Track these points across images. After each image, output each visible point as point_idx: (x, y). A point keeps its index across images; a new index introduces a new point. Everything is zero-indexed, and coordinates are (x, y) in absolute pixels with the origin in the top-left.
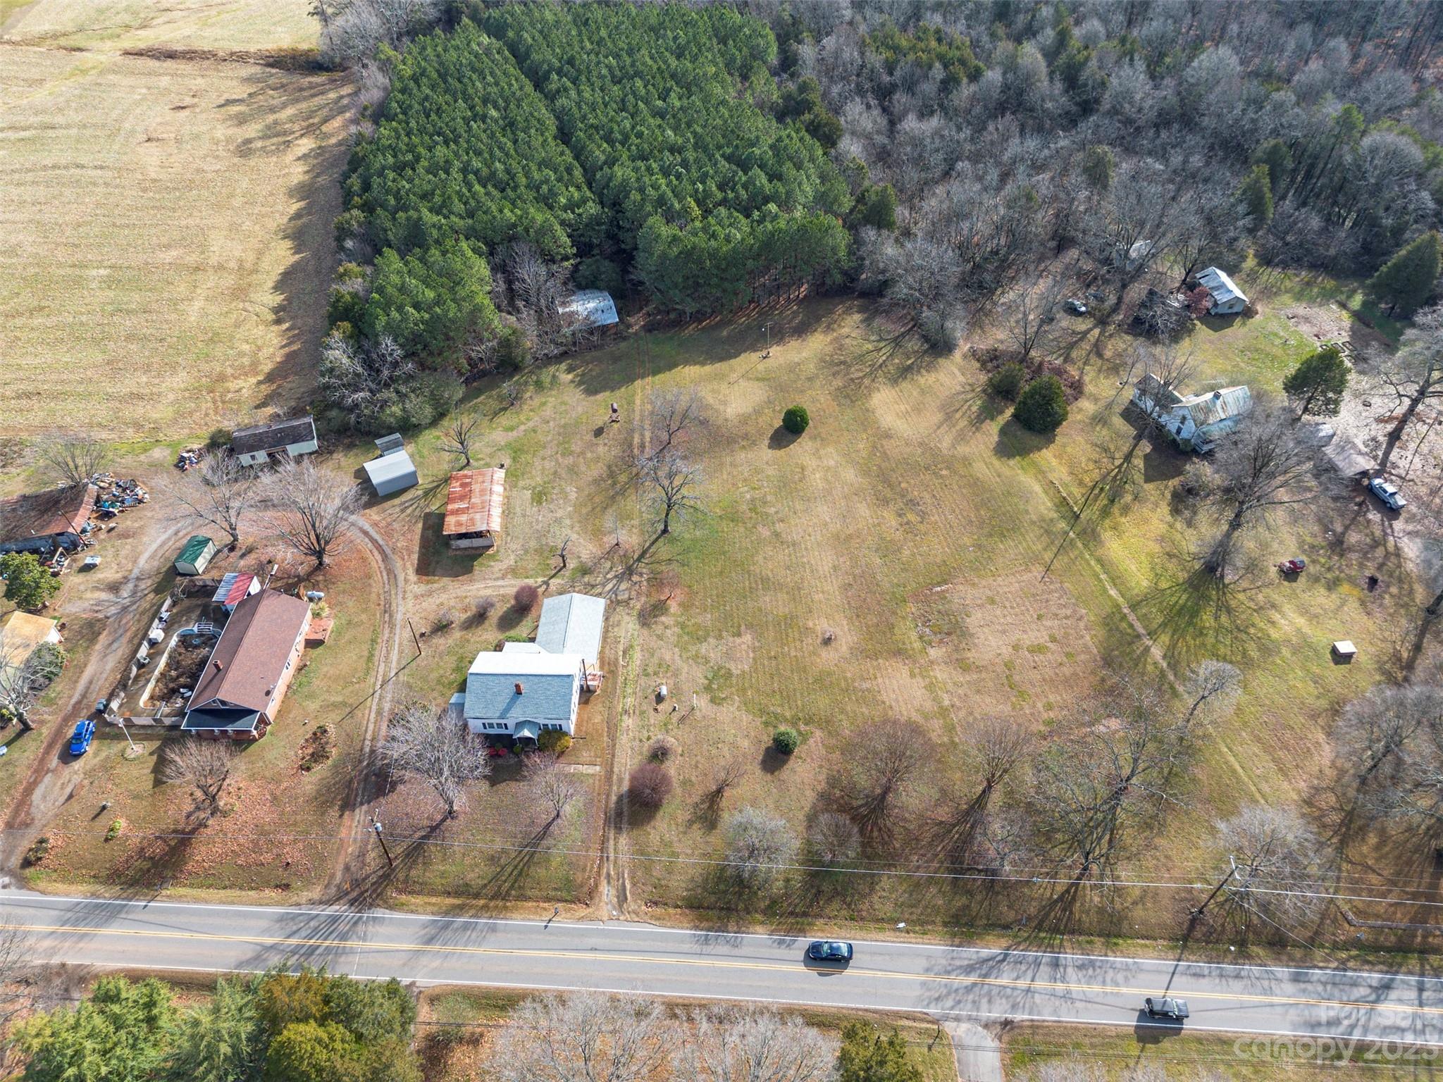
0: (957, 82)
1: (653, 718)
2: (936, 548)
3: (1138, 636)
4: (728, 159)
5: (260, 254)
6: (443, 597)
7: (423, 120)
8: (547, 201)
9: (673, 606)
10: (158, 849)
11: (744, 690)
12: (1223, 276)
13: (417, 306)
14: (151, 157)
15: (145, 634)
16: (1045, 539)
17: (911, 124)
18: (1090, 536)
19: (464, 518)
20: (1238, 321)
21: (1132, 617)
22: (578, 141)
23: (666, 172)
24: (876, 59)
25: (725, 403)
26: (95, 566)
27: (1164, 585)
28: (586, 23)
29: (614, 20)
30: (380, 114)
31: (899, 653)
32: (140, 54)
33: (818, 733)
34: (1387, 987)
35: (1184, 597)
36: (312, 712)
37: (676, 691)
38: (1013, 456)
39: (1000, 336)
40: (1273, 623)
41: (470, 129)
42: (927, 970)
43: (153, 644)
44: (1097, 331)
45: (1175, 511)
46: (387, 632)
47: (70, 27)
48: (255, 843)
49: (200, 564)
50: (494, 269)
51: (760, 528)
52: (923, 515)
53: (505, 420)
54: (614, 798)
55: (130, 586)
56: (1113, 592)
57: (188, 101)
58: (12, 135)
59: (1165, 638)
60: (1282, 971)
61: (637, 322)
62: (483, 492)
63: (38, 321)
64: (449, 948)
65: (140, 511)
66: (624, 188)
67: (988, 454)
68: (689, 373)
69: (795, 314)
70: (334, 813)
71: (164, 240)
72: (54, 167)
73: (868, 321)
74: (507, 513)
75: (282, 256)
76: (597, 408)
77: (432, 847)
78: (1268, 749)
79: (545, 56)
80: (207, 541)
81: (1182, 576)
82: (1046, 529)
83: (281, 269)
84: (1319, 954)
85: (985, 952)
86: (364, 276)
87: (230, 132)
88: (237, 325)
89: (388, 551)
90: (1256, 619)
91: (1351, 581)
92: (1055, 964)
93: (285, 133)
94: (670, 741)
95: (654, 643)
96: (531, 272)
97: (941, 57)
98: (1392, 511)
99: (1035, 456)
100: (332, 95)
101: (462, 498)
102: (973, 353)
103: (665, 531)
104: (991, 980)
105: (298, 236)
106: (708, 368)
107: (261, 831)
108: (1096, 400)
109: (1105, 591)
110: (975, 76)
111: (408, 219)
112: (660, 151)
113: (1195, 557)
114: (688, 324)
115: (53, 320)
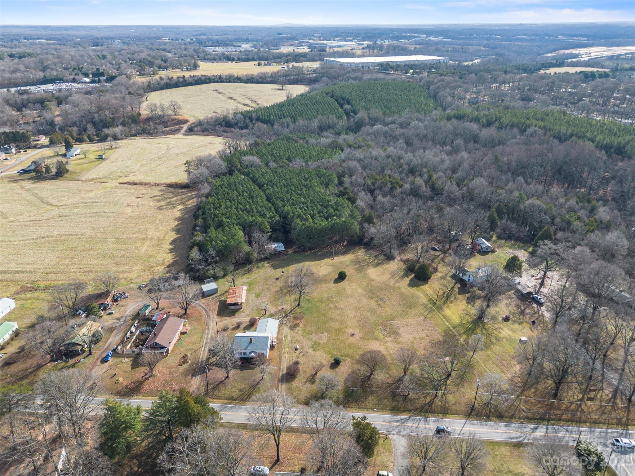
0: (395, 188)
1: (294, 354)
2: (388, 311)
3: (455, 335)
4: (321, 206)
5: (165, 235)
6: (225, 322)
7: (223, 196)
8: (263, 216)
9: (301, 325)
10: (133, 386)
11: (324, 348)
12: (484, 240)
13: (221, 241)
14: (129, 211)
15: (130, 329)
16: (425, 309)
17: (380, 198)
18: (440, 309)
19: (233, 299)
20: (490, 254)
21: (453, 330)
22: (273, 201)
23: (301, 209)
24: (369, 182)
25: (319, 271)
26: (112, 313)
27: (464, 322)
28: (276, 172)
29: (284, 172)
30: (208, 196)
31: (376, 339)
32: (125, 183)
33: (349, 360)
34: (536, 428)
35: (471, 325)
36: (182, 351)
37: (302, 348)
38: (414, 287)
39: (410, 256)
40: (500, 333)
41: (238, 198)
42: (384, 421)
43: (131, 333)
44: (443, 255)
45: (468, 303)
46: (207, 331)
47: (102, 176)
48: (164, 384)
49: (147, 312)
50: (245, 234)
51: (330, 305)
52: (384, 302)
53: (246, 276)
54: (281, 375)
55: (124, 319)
56: (447, 324)
57: (140, 196)
58: (82, 205)
59: (465, 336)
60: (502, 424)
61: (291, 251)
62: (239, 292)
63: (91, 252)
64: (226, 413)
65: (128, 300)
66: (288, 213)
67: (406, 286)
68: (307, 263)
69: (343, 249)
70: (189, 377)
71: (133, 232)
72: (96, 213)
73: (366, 251)
74: (247, 299)
75: (173, 235)
76: (278, 272)
77: (221, 386)
78: (497, 365)
79: (261, 180)
80: (150, 305)
81: (470, 320)
82: (425, 306)
83: (172, 239)
84: (514, 420)
85: (403, 417)
86: (203, 236)
87: (155, 204)
88: (158, 253)
89: (208, 310)
90: (494, 331)
91: (526, 322)
92: (426, 421)
93: (173, 204)
94: (299, 360)
95: (295, 335)
96: (257, 234)
97: (390, 182)
98: (541, 304)
99: (422, 287)
100: (189, 194)
101: (233, 294)
102: (401, 260)
103: (299, 305)
104: (405, 424)
105: (178, 230)
106: (313, 263)
107: (165, 381)
108: (442, 273)
109: (445, 323)
110: (401, 186)
111: (218, 220)
112: (300, 203)
113: (475, 315)
114: (307, 251)
115: (97, 252)
